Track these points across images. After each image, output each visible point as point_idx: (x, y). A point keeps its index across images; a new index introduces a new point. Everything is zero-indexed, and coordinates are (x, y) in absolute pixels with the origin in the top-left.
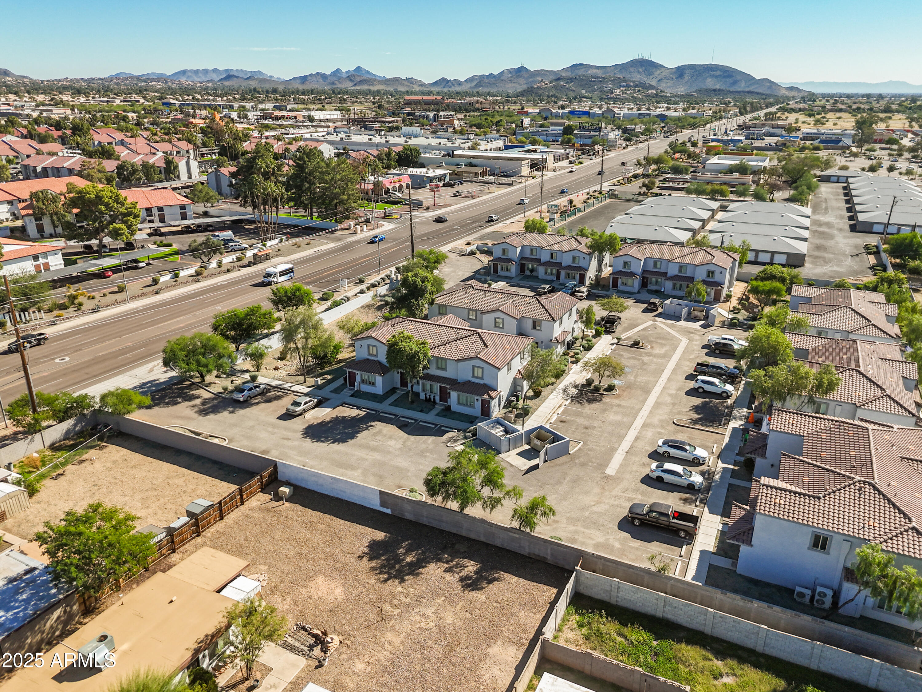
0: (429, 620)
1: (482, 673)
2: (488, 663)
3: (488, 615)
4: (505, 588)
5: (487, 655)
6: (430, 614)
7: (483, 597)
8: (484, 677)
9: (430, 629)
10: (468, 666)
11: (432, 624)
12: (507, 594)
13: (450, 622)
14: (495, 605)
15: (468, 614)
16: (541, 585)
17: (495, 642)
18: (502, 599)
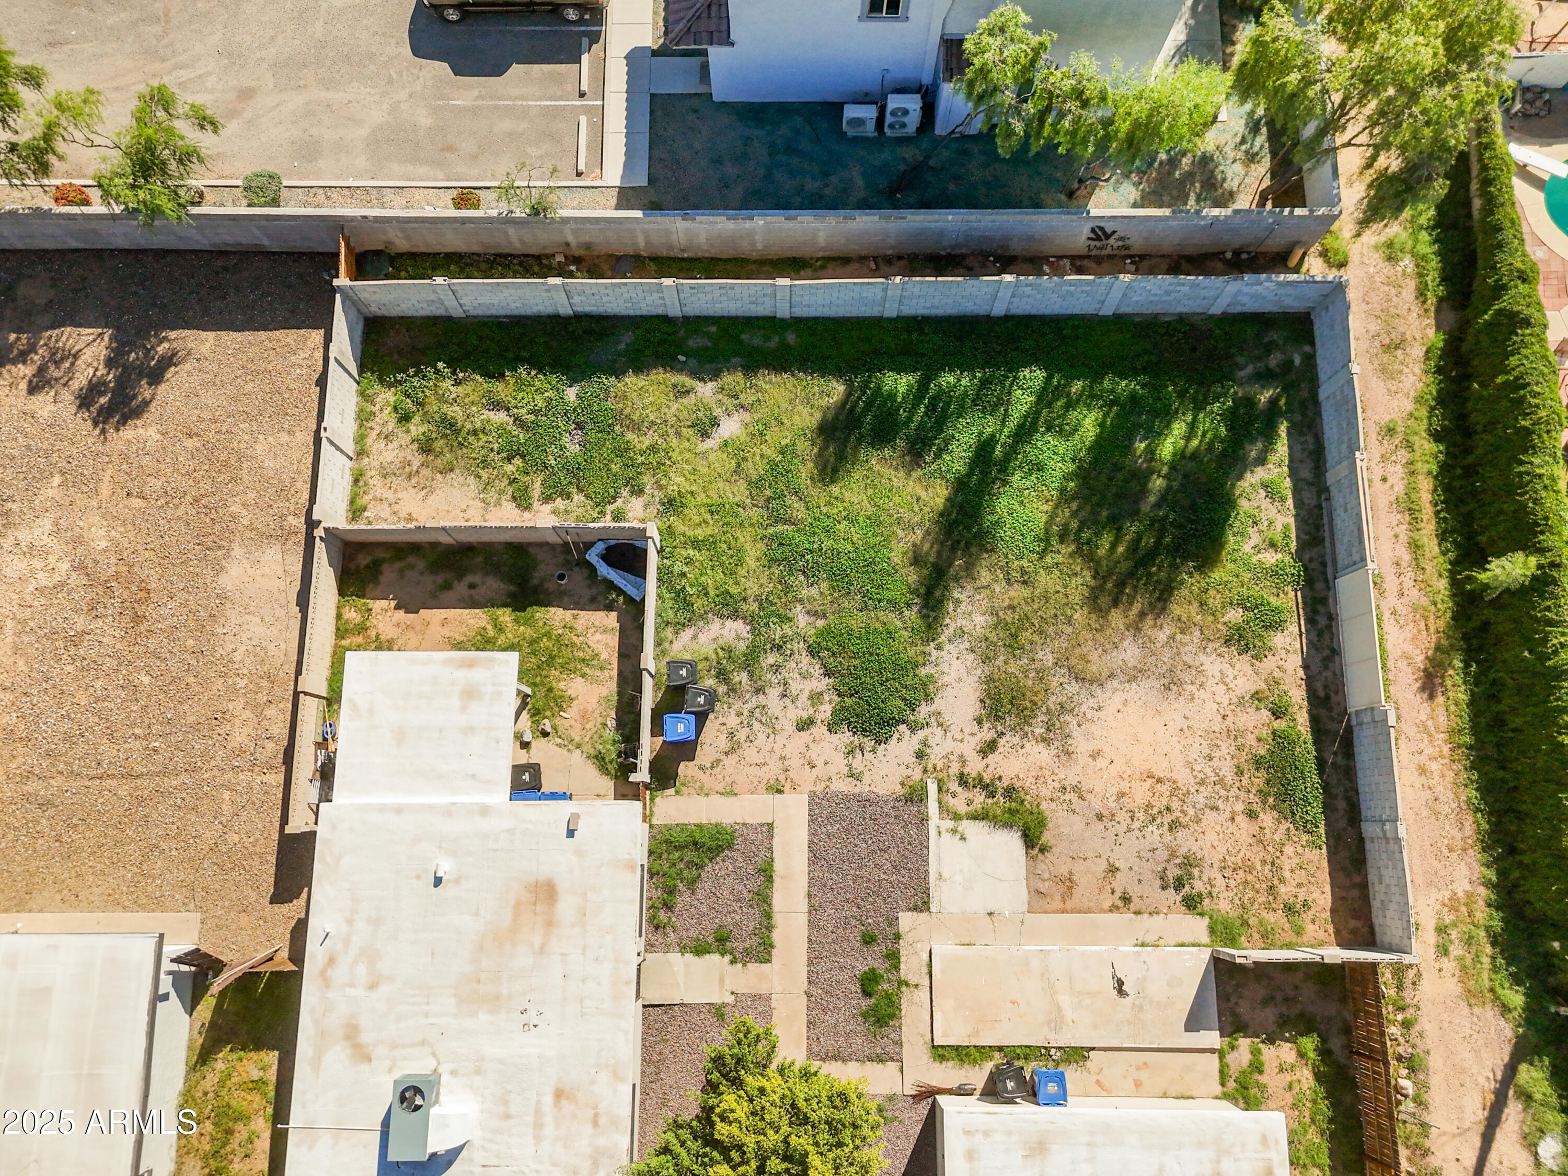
0: (52, 559)
1: (229, 647)
2: (233, 616)
3: (185, 483)
4: (196, 379)
5: (223, 598)
6: (47, 540)
7: (152, 433)
8: (238, 656)
9: (62, 584)
10: (191, 642)
11: (64, 566)
12: (208, 398)
13: (103, 544)
14: (190, 443)
15: (137, 503)
16: (278, 334)
17: (227, 556)
18: (200, 419)
